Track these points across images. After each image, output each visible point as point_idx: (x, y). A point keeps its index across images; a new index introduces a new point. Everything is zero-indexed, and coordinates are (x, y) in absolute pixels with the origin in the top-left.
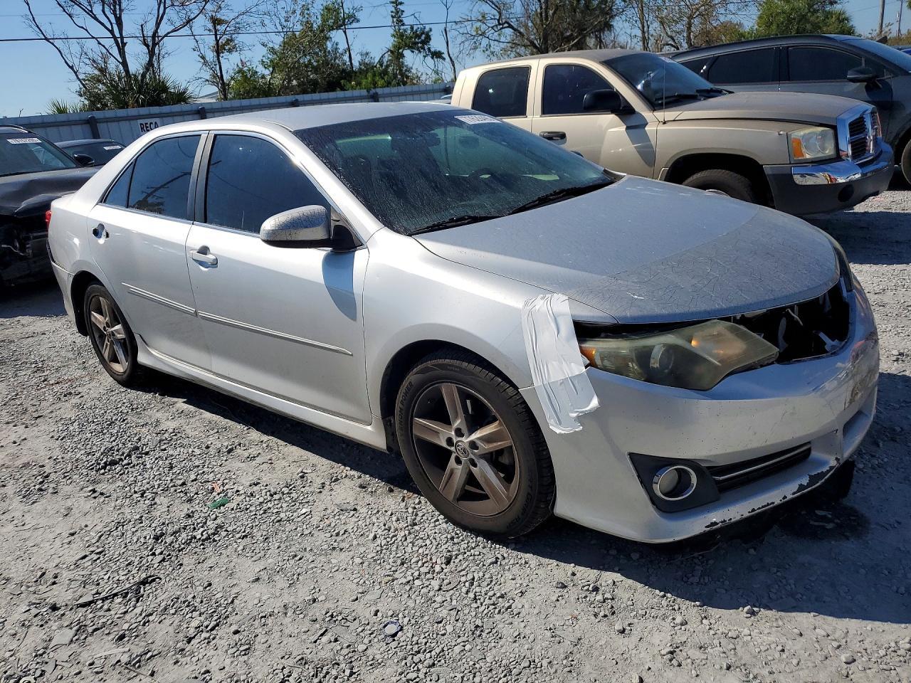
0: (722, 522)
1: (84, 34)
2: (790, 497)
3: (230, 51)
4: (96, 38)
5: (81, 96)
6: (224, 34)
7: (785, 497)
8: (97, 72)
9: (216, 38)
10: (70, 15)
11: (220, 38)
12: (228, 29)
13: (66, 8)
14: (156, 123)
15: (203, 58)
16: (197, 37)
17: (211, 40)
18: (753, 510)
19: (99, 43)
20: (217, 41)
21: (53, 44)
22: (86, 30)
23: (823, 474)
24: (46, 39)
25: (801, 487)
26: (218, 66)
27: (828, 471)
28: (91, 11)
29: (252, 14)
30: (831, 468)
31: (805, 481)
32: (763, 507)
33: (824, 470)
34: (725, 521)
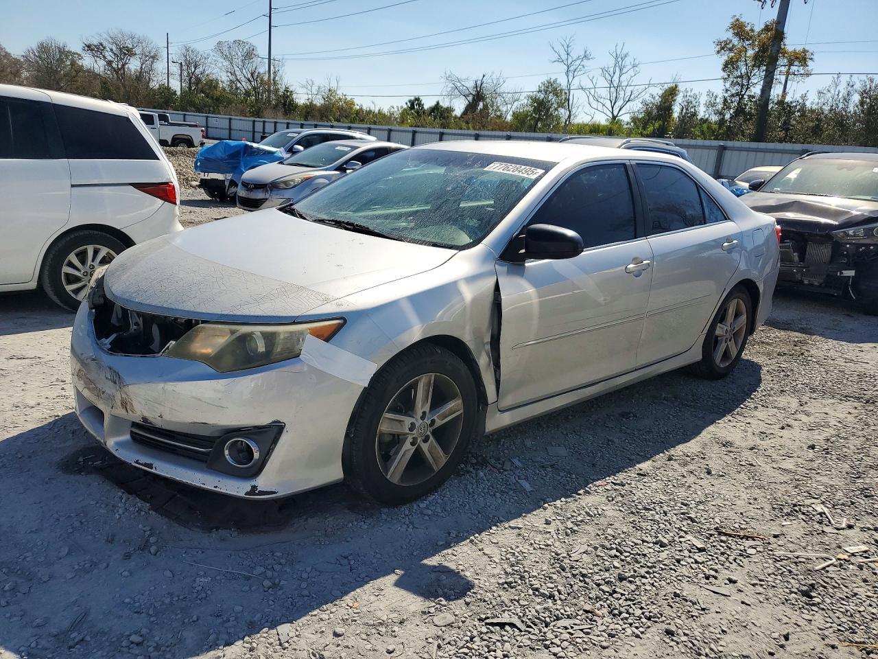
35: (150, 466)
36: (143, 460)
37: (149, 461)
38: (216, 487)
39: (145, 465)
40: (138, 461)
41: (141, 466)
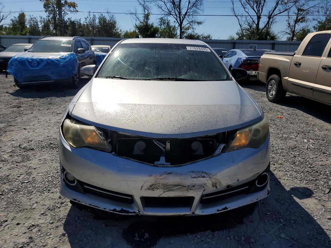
0: (78, 201)
1: (247, 14)
2: (107, 210)
3: (302, 22)
4: (250, 16)
5: (237, 35)
6: (301, 15)
7: (105, 209)
8: (249, 27)
9: (297, 16)
10: (244, 8)
11: (299, 17)
12: (303, 13)
13: (243, 6)
14: (255, 46)
15: (289, 24)
16: (290, 16)
17: (294, 18)
18: (91, 205)
19: (251, 17)
20: (297, 17)
21: (237, 17)
22: (248, 13)
23: (128, 212)
24: (236, 16)
25: (115, 210)
26: (294, 28)
27: (131, 213)
28: (253, 7)
29: (316, 7)
30: (134, 212)
31: (118, 209)
32: (95, 206)
33: (131, 211)
34: (79, 201)
35: (226, 208)
36: (221, 207)
37: (223, 206)
38: (257, 199)
39: (223, 209)
40: (218, 210)
41: (221, 211)
